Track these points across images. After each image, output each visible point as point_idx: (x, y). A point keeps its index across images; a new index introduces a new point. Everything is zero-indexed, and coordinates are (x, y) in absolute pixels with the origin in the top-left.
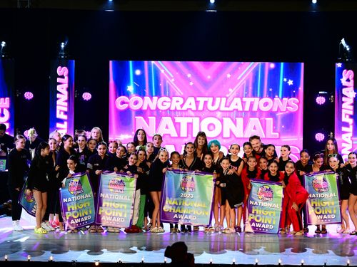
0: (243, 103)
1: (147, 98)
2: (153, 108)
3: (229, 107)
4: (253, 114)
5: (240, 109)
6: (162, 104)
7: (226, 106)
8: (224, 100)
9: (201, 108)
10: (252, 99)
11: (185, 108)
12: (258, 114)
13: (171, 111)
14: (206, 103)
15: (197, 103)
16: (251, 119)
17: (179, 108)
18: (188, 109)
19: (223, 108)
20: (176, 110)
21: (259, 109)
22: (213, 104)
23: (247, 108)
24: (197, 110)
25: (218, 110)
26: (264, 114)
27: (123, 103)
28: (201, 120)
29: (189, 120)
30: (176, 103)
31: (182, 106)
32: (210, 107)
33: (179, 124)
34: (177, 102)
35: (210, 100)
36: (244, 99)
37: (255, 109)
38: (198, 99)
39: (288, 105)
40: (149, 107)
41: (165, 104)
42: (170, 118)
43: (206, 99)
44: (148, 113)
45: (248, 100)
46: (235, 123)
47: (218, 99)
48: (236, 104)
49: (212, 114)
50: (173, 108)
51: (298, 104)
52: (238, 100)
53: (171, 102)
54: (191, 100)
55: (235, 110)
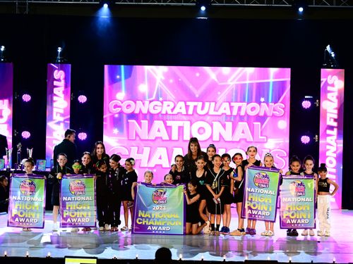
0: (231, 108)
1: (139, 103)
2: (145, 111)
3: (217, 111)
4: (241, 119)
5: (229, 113)
6: (154, 109)
7: (215, 110)
8: (213, 104)
10: (240, 104)
11: (175, 112)
12: (246, 118)
13: (163, 115)
14: (195, 107)
15: (187, 107)
16: (240, 123)
17: (170, 112)
18: (178, 113)
19: (212, 112)
20: (167, 114)
21: (246, 113)
22: (203, 108)
23: (235, 113)
24: (187, 115)
25: (207, 114)
26: (252, 119)
27: (116, 106)
28: (191, 124)
29: (180, 123)
31: (172, 110)
32: (199, 111)
33: (171, 127)
35: (200, 104)
36: (233, 104)
37: (242, 113)
38: (188, 103)
39: (274, 110)
40: (141, 111)
41: (156, 108)
42: (162, 122)
43: (195, 103)
44: (141, 116)
45: (236, 105)
46: (224, 126)
47: (207, 104)
48: (225, 109)
49: (202, 118)
50: (164, 112)
51: (284, 109)
52: (226, 105)
53: (162, 106)
54: (182, 104)
55: (223, 114)
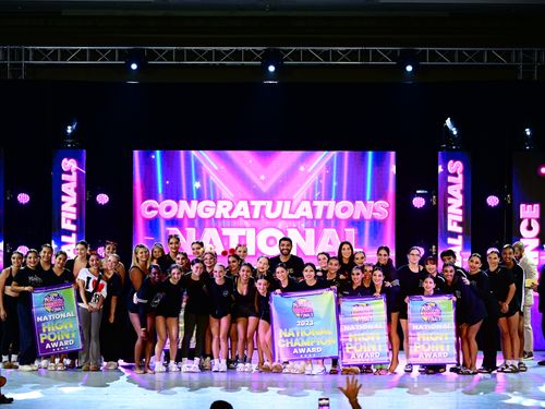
0: (314, 208)
1: (183, 203)
2: (192, 215)
3: (294, 213)
4: (327, 223)
5: (309, 215)
6: (204, 211)
7: (290, 212)
8: (287, 204)
9: (256, 215)
10: (326, 203)
11: (234, 215)
12: (333, 223)
13: (216, 219)
14: (263, 208)
15: (251, 208)
16: (326, 230)
17: (227, 216)
18: (239, 217)
19: (286, 215)
20: (222, 218)
21: (335, 217)
22: (273, 210)
23: (319, 215)
24: (251, 219)
25: (280, 218)
26: (343, 224)
27: (150, 209)
28: (257, 233)
29: (242, 232)
30: (222, 209)
31: (231, 212)
32: (269, 214)
33: (228, 237)
34: (225, 207)
35: (269, 204)
36: (315, 203)
37: (330, 216)
38: (253, 203)
39: (374, 211)
40: (185, 214)
41: (207, 209)
42: (215, 230)
43: (262, 203)
44: (186, 223)
45: (320, 205)
46: (303, 235)
47: (279, 204)
48: (304, 210)
49: (273, 223)
50: (218, 216)
51: (387, 208)
52: (306, 204)
53: (216, 208)
54: (243, 204)
55: (302, 217)
